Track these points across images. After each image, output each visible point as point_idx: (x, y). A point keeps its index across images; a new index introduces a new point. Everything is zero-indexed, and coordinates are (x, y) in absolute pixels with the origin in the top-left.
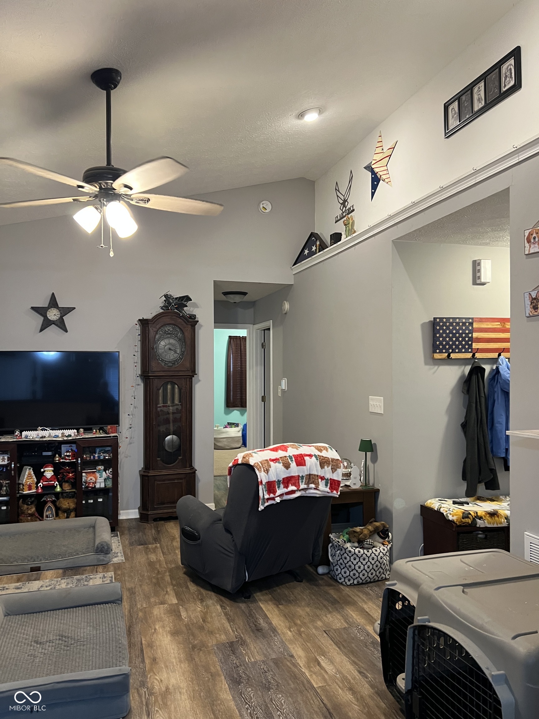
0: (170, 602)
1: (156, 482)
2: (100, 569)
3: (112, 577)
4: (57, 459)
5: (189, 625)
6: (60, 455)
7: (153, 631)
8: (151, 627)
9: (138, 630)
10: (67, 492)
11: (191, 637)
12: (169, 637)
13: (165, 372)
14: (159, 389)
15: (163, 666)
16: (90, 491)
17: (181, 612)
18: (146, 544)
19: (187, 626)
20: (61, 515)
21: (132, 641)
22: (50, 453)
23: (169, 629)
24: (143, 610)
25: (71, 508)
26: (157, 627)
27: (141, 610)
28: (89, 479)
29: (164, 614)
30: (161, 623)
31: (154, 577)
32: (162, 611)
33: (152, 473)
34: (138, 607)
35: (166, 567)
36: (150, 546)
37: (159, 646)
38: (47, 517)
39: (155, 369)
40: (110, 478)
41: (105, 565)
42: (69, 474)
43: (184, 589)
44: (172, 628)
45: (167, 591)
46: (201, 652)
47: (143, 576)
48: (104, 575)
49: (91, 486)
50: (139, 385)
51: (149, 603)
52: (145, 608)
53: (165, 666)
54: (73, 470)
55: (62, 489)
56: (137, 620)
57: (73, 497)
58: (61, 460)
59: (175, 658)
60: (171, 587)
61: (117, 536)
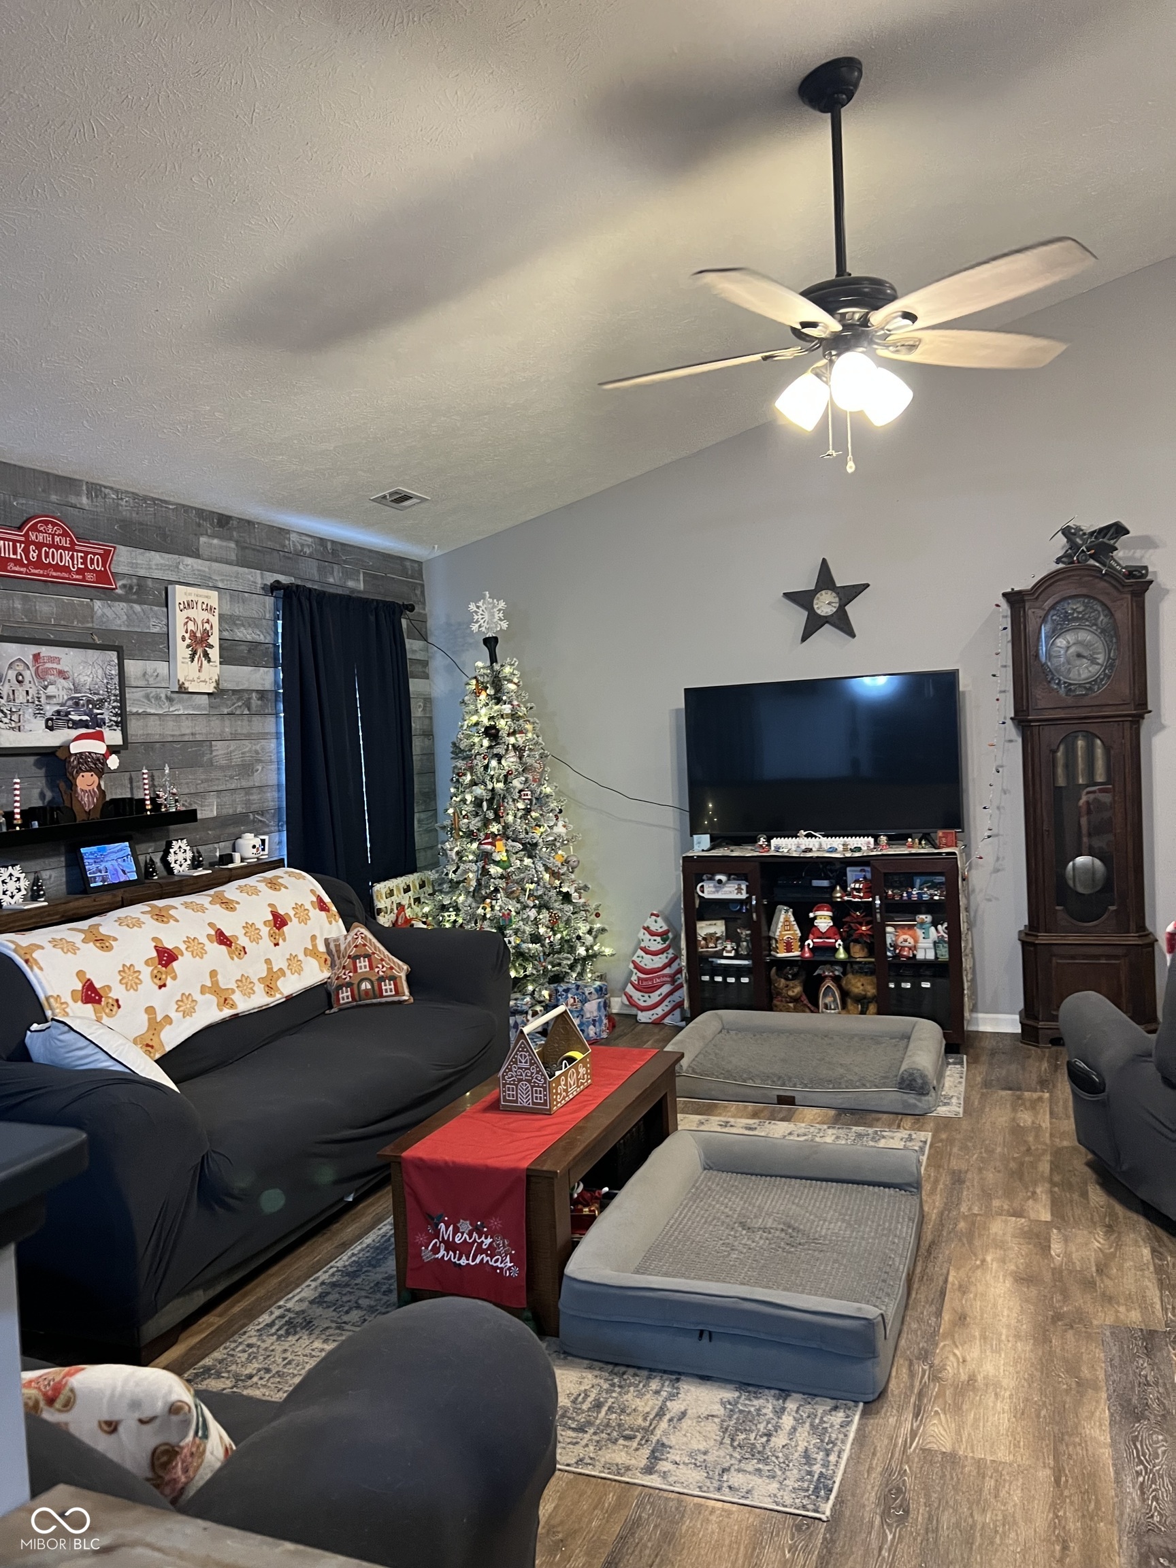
0: (1033, 1216)
1: (1054, 958)
2: (908, 1122)
3: (925, 1142)
4: (839, 895)
5: (1061, 1272)
6: (844, 888)
7: (978, 1262)
8: (975, 1255)
9: (947, 1252)
10: (860, 962)
11: (1057, 1297)
12: (1008, 1284)
13: (1067, 711)
14: (1054, 752)
15: (977, 1334)
16: (904, 964)
17: (1052, 1241)
18: (1019, 1089)
19: (1057, 1273)
20: (850, 1006)
21: (928, 1270)
22: (825, 883)
23: (1013, 1267)
24: (972, 1220)
25: (869, 994)
26: (989, 1258)
27: (965, 1218)
28: (901, 939)
29: (1014, 1236)
30: (1000, 1253)
31: (1014, 1159)
32: (1010, 1230)
33: (1043, 938)
34: (962, 1210)
35: (1048, 1141)
36: (1027, 1094)
37: (982, 1294)
38: (826, 1007)
39: (1041, 704)
40: (945, 942)
41: (919, 1118)
42: (862, 926)
43: (1076, 1196)
44: (1021, 1267)
45: (1034, 1193)
46: (1071, 1332)
47: (991, 1152)
48: (910, 1135)
49: (905, 953)
50: (1011, 741)
51: (986, 1207)
52: (976, 1215)
53: (981, 1336)
54: (869, 919)
55: (850, 956)
56: (952, 1235)
57: (872, 973)
58: (846, 898)
59: (1008, 1326)
60: (1047, 1185)
61: (961, 1063)
